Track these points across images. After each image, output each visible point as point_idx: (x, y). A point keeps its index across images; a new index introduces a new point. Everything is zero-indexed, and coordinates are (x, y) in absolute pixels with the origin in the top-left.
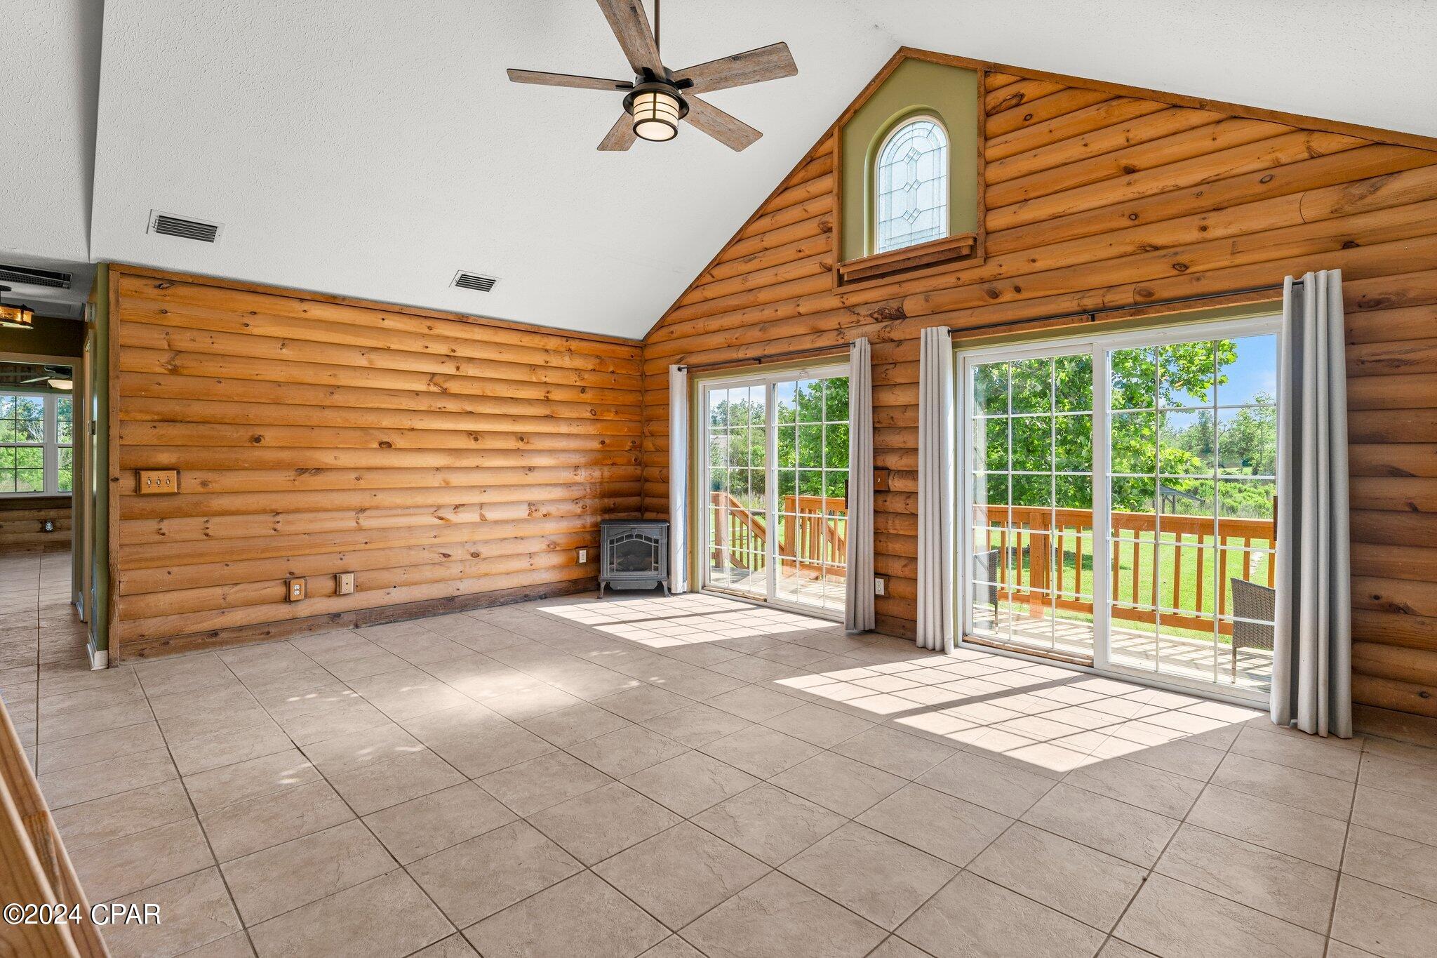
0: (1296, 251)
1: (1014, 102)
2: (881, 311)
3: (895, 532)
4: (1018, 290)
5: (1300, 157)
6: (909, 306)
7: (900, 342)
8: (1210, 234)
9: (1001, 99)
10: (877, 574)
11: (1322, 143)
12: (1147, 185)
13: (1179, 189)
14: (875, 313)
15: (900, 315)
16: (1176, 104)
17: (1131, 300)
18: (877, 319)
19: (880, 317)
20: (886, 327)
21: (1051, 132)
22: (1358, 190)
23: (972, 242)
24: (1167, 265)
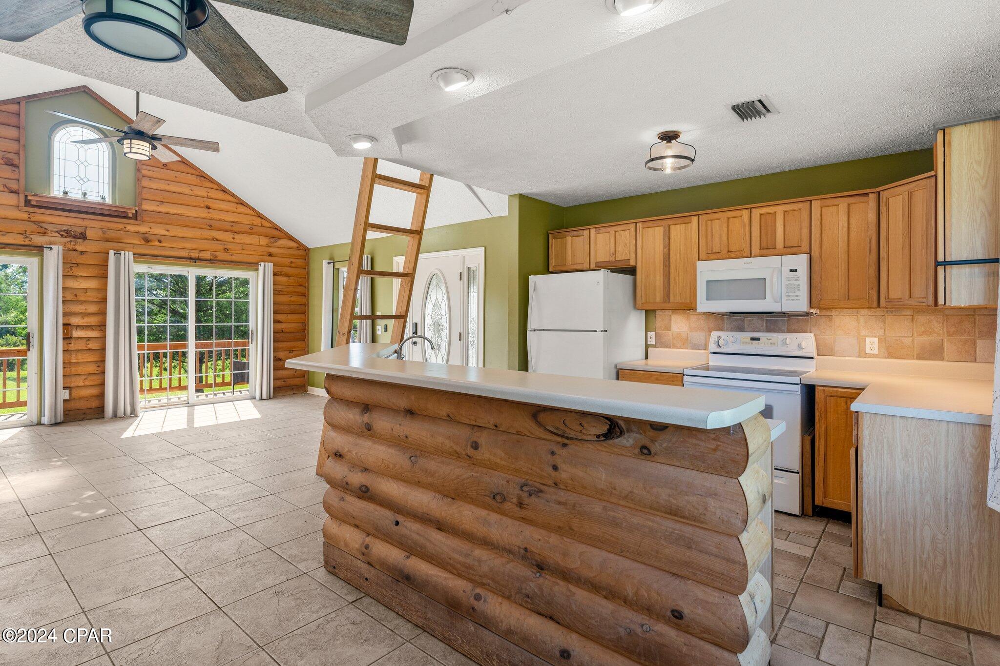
0: (259, 254)
2: (67, 232)
3: (76, 361)
4: (160, 241)
5: (259, 225)
6: (90, 234)
7: (82, 253)
8: (235, 241)
10: (64, 388)
11: (265, 224)
12: (215, 215)
13: (225, 221)
14: (61, 231)
15: (83, 237)
16: (224, 190)
17: (209, 258)
18: (61, 235)
19: (66, 235)
20: (71, 241)
21: (176, 177)
22: (272, 240)
23: (134, 212)
24: (221, 247)
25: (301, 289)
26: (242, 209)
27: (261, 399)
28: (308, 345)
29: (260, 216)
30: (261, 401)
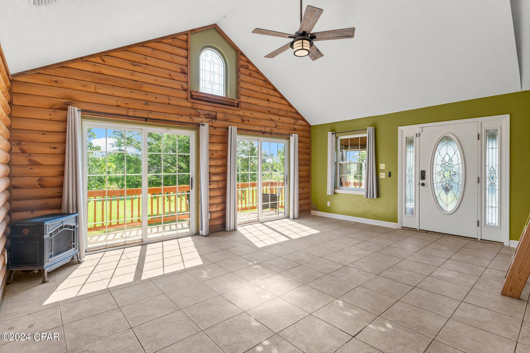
0: (291, 129)
1: (246, 67)
2: (209, 115)
4: (248, 121)
5: (290, 111)
6: (219, 116)
7: (215, 128)
8: (280, 121)
9: (244, 64)
10: (209, 212)
12: (271, 105)
13: (275, 108)
15: (215, 118)
16: (275, 90)
17: (269, 131)
18: (206, 117)
19: (208, 117)
20: (210, 121)
21: (255, 81)
22: (296, 120)
23: (237, 102)
24: (274, 125)
25: (307, 151)
26: (283, 101)
27: (294, 218)
28: (311, 185)
29: (290, 105)
30: (294, 220)
